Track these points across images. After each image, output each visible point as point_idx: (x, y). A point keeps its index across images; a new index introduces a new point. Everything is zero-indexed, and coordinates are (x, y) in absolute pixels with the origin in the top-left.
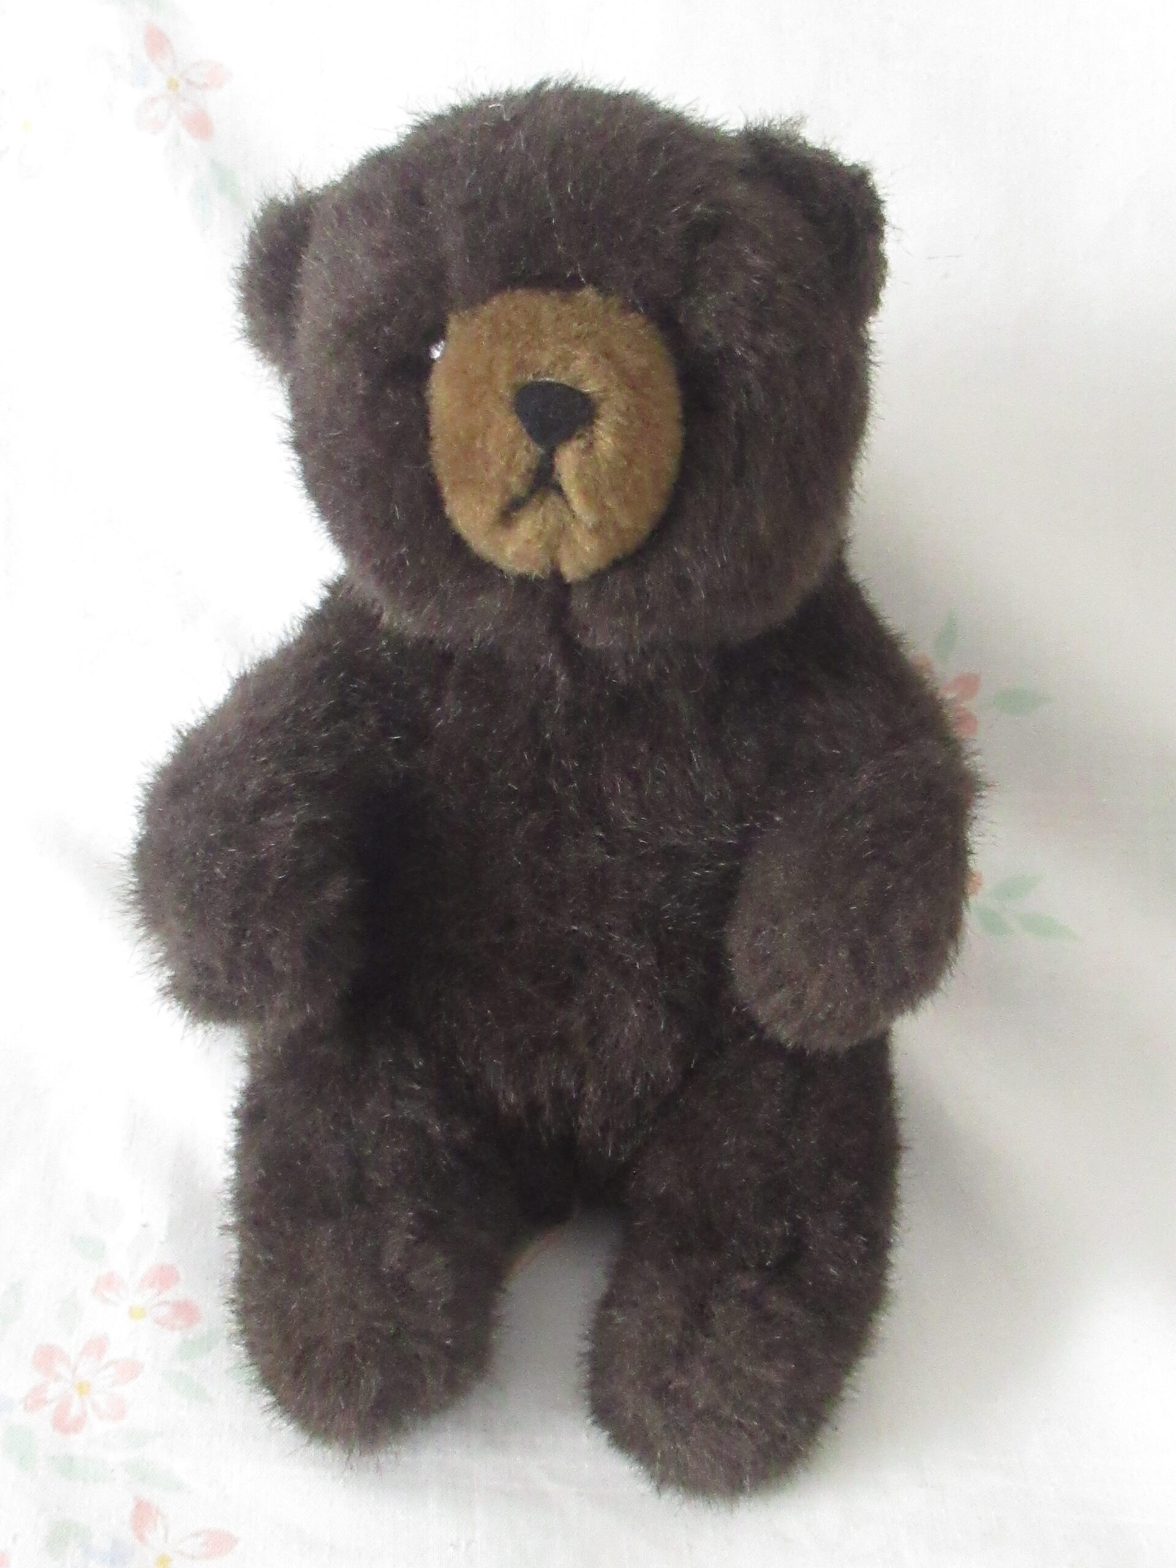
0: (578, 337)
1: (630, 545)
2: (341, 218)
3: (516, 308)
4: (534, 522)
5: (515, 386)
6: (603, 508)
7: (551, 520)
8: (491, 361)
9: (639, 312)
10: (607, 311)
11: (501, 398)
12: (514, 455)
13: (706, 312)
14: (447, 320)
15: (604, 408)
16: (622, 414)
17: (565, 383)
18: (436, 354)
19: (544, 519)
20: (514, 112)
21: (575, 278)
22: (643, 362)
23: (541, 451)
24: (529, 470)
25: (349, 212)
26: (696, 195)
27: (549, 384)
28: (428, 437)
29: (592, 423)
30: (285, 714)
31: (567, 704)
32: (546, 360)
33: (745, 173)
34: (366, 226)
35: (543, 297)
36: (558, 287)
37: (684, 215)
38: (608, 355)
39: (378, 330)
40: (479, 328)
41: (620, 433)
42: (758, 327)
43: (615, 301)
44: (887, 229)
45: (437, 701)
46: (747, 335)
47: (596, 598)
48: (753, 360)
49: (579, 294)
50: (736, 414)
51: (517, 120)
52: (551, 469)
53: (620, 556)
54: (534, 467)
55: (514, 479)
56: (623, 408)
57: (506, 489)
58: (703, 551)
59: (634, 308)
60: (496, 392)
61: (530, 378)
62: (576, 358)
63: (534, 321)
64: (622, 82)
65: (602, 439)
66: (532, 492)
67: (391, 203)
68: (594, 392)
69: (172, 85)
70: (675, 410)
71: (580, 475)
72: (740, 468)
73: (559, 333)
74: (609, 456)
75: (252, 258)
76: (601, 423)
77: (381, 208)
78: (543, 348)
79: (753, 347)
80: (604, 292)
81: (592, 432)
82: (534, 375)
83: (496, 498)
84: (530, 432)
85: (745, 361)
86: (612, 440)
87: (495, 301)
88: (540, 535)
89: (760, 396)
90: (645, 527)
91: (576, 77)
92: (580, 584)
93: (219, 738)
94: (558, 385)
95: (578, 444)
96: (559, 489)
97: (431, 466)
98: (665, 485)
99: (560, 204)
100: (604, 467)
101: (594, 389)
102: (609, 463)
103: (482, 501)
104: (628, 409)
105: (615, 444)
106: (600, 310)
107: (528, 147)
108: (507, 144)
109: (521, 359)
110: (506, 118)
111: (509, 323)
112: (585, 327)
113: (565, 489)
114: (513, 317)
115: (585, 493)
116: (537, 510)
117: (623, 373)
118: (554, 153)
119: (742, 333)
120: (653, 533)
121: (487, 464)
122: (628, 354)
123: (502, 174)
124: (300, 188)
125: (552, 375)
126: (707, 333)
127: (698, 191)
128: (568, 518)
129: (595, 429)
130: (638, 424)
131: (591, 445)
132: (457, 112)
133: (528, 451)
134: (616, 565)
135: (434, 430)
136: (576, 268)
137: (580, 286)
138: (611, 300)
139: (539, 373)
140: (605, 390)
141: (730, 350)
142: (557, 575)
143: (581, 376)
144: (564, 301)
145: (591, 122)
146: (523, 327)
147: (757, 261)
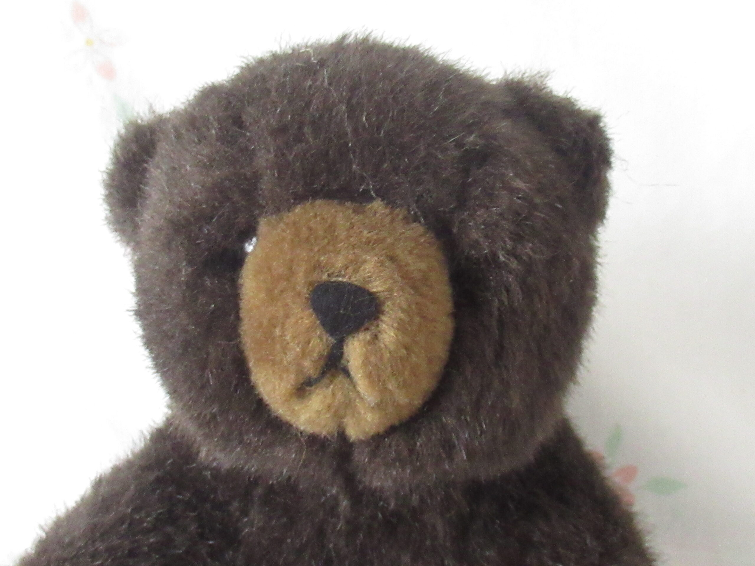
0: (368, 242)
1: (405, 414)
2: (179, 136)
3: (316, 216)
4: (325, 397)
5: (310, 284)
6: (385, 389)
7: (339, 395)
8: (292, 261)
9: (420, 222)
10: (392, 221)
11: (299, 294)
12: (309, 342)
13: (476, 224)
14: (257, 223)
15: (388, 306)
16: (403, 311)
17: (356, 283)
18: (249, 248)
19: (334, 394)
20: (320, 57)
21: (366, 192)
22: (423, 266)
23: (332, 340)
24: (321, 357)
25: (183, 132)
26: (469, 128)
27: (340, 284)
28: (238, 318)
29: (377, 318)
30: (121, 521)
31: (348, 522)
32: (339, 262)
33: (507, 113)
34: (196, 143)
35: (339, 208)
36: (352, 199)
37: (459, 145)
38: (392, 259)
39: (200, 229)
40: (283, 231)
41: (402, 328)
42: (518, 238)
43: (400, 213)
44: (613, 159)
45: (245, 513)
46: (509, 245)
47: (374, 454)
48: (514, 264)
49: (370, 206)
50: (499, 309)
51: (322, 63)
52: (341, 355)
53: (397, 424)
54: (325, 353)
55: (307, 363)
56: (405, 306)
57: (300, 371)
58: (466, 420)
59: (416, 219)
60: (294, 288)
61: (325, 277)
62: (365, 261)
63: (331, 229)
64: (408, 39)
65: (386, 333)
66: (323, 374)
67: (216, 124)
68: (380, 292)
69: (89, 43)
70: (448, 306)
71: (366, 361)
72: (499, 354)
73: (352, 239)
74: (392, 347)
75: (114, 164)
76: (384, 318)
77: (209, 129)
78: (337, 253)
79: (513, 254)
80: (391, 203)
81: (378, 326)
82: (329, 275)
83: (293, 376)
84: (323, 324)
85: (506, 265)
86: (394, 333)
87: (298, 210)
88: (329, 407)
89: (518, 296)
90: (418, 402)
91: (371, 32)
92: (361, 442)
93: (67, 540)
94: (349, 284)
95: (363, 336)
96: (346, 372)
97: (240, 342)
98: (437, 368)
99: (355, 131)
100: (387, 355)
101: (380, 289)
102: (390, 352)
103: (281, 378)
104: (409, 306)
105: (396, 336)
106: (388, 219)
107: (330, 84)
108: (314, 81)
109: (318, 261)
110: (313, 60)
111: (310, 229)
112: (373, 235)
113: (352, 373)
114: (312, 224)
115: (369, 376)
116: (327, 387)
117: (406, 276)
118: (353, 89)
119: (505, 242)
120: (424, 405)
121: (285, 349)
122: (410, 259)
123: (308, 104)
124: (154, 112)
125: (344, 276)
126: (477, 242)
127: (469, 126)
128: (352, 395)
129: (380, 323)
130: (417, 319)
131: (376, 337)
132: (275, 57)
133: (321, 340)
134: (392, 430)
135: (243, 314)
136: (368, 184)
137: (371, 199)
138: (397, 211)
139: (333, 273)
140: (390, 290)
141: (495, 255)
142: (342, 436)
143: (370, 277)
144: (356, 212)
145: (383, 66)
146: (321, 233)
147: (519, 184)
